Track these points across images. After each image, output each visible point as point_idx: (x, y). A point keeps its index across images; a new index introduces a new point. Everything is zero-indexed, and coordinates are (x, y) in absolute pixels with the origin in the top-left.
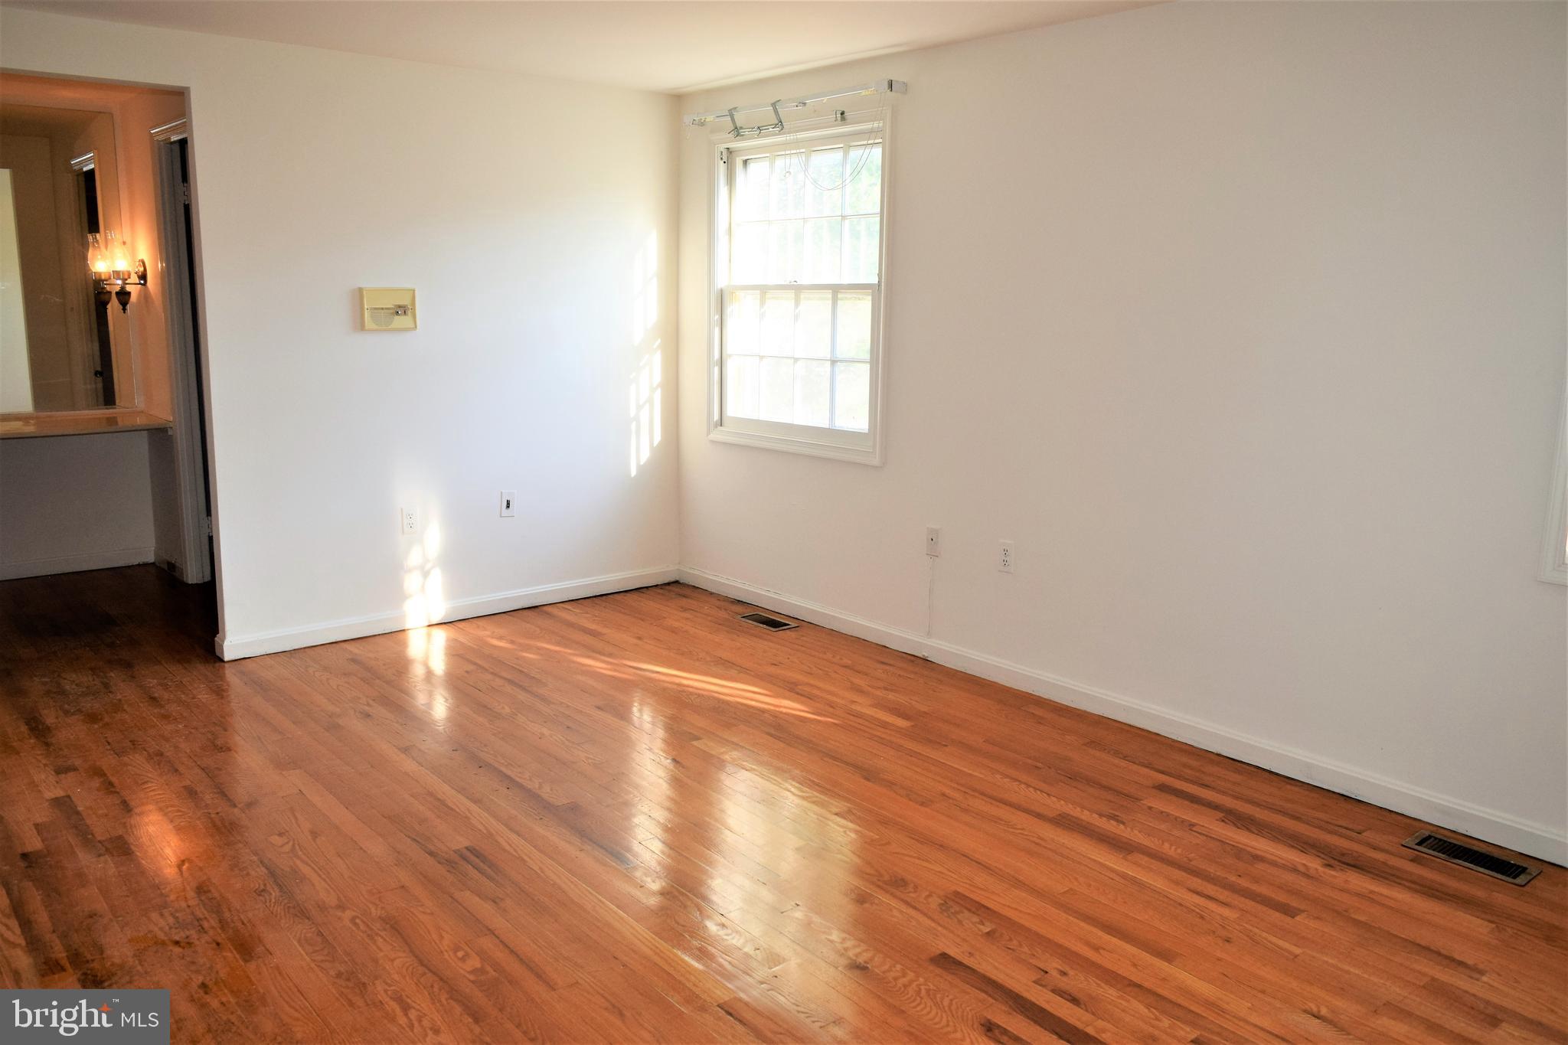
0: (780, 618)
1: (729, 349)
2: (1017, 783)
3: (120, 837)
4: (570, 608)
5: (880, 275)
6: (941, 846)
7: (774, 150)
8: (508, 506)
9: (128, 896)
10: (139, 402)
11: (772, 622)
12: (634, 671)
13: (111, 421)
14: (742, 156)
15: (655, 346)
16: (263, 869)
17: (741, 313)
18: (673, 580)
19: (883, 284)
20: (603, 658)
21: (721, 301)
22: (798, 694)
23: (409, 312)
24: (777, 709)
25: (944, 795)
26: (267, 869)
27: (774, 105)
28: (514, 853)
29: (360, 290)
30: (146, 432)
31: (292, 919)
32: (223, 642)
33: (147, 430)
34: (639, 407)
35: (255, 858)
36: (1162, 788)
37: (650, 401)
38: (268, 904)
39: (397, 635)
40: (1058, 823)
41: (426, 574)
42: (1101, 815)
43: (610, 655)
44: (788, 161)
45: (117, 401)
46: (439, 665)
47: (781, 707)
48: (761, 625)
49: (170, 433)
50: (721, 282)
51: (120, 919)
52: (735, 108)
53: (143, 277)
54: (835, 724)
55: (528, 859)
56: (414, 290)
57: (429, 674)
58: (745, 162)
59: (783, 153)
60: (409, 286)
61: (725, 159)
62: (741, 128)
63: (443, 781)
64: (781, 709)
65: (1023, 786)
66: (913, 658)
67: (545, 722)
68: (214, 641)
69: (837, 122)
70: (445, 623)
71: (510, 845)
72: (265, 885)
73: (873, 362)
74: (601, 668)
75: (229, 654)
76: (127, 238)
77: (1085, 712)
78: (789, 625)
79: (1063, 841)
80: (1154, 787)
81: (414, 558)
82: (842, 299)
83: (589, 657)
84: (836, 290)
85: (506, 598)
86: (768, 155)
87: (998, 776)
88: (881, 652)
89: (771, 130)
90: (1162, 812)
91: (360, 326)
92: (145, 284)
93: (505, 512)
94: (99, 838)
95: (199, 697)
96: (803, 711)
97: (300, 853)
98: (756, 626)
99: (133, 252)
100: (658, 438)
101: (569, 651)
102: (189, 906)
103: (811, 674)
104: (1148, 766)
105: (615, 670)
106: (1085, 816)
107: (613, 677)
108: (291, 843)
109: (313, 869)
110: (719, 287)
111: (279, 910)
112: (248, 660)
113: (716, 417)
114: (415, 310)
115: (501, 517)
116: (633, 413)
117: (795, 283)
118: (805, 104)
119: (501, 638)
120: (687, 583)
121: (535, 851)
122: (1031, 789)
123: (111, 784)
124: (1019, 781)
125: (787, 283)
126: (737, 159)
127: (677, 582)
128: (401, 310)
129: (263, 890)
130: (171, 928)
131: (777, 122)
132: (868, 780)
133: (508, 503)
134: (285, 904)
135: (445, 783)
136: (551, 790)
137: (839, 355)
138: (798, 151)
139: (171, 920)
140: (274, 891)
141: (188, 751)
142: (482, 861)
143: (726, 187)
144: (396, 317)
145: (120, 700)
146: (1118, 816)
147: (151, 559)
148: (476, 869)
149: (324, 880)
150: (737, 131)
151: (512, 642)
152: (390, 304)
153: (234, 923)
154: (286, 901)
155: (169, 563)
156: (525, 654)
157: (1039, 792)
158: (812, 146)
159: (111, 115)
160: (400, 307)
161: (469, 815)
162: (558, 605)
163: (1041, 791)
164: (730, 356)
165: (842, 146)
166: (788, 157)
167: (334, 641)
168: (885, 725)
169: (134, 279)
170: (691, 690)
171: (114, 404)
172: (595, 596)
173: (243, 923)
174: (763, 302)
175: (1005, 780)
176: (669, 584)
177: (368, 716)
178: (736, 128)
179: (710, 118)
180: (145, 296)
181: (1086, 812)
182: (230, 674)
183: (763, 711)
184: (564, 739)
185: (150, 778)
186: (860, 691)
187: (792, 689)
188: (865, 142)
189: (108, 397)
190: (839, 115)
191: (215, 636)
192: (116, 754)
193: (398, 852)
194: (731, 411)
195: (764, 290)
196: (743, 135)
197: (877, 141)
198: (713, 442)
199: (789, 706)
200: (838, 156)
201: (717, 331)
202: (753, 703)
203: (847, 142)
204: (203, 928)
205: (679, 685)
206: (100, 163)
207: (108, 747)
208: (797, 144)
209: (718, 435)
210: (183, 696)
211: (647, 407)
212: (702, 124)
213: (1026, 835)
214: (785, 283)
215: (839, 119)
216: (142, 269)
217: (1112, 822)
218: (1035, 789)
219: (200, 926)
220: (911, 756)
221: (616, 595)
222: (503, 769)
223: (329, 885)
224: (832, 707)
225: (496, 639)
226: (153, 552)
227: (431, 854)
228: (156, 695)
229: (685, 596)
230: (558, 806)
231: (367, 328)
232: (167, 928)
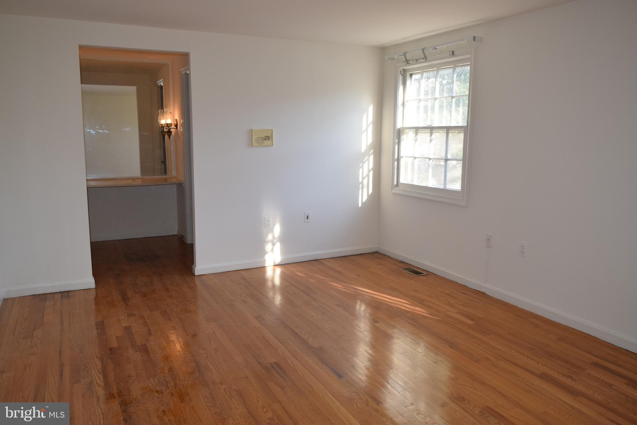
0: (420, 270)
1: (402, 154)
2: (523, 356)
3: (145, 345)
4: (331, 261)
5: (468, 122)
6: (483, 383)
7: (423, 70)
8: (307, 218)
9: (143, 370)
10: (174, 173)
11: (416, 272)
12: (354, 290)
13: (166, 180)
14: (410, 72)
15: (371, 153)
16: (194, 364)
17: (407, 139)
18: (375, 251)
19: (469, 126)
20: (341, 283)
21: (399, 134)
22: (424, 305)
23: (270, 139)
24: (414, 311)
25: (486, 358)
26: (196, 364)
27: (423, 50)
28: (294, 367)
29: (252, 130)
30: (176, 185)
31: (202, 386)
32: (195, 268)
33: (176, 184)
34: (363, 178)
35: (192, 358)
36: (596, 365)
37: (368, 176)
38: (194, 379)
39: (262, 269)
40: (542, 377)
41: (274, 244)
42: (564, 375)
43: (345, 282)
44: (428, 74)
45: (168, 173)
46: (277, 281)
47: (416, 310)
48: (411, 273)
49: (183, 185)
50: (399, 125)
51: (139, 379)
52: (407, 52)
53: (176, 126)
54: (439, 320)
55: (298, 370)
56: (272, 130)
57: (274, 285)
58: (411, 75)
59: (426, 70)
60: (271, 128)
61: (402, 74)
62: (409, 60)
63: (270, 332)
64: (416, 312)
65: (525, 357)
66: (478, 292)
67: (314, 310)
68: (192, 267)
69: (450, 56)
70: (281, 265)
71: (292, 363)
72: (194, 370)
73: (464, 160)
74: (340, 288)
75: (197, 273)
76: (172, 111)
77: (559, 323)
78: (423, 273)
79: (543, 387)
80: (592, 364)
81: (270, 237)
82: (451, 132)
83: (336, 283)
84: (448, 129)
85: (306, 256)
86: (420, 71)
87: (513, 351)
88: (464, 289)
89: (421, 60)
90: (595, 377)
91: (251, 145)
92: (177, 128)
93: (306, 220)
94: (138, 344)
95: (184, 289)
96: (425, 313)
97: (210, 358)
98: (409, 273)
99: (174, 116)
100: (371, 191)
101: (328, 279)
102: (164, 376)
103: (431, 296)
104: (590, 353)
105: (346, 289)
106: (555, 375)
107: (344, 292)
108: (207, 354)
109: (213, 365)
110: (398, 128)
111: (197, 382)
112: (204, 275)
113: (395, 183)
114: (272, 138)
115: (304, 222)
116: (360, 180)
117: (431, 126)
118: (436, 49)
119: (301, 272)
120: (381, 252)
121: (302, 366)
122: (529, 359)
123: (146, 323)
124: (524, 355)
125: (427, 126)
126: (407, 73)
127: (377, 252)
128: (268, 138)
129: (193, 373)
130: (156, 385)
131: (424, 57)
132: (451, 348)
133: (308, 217)
134: (200, 380)
135: (270, 333)
136: (313, 340)
137: (449, 157)
138: (433, 69)
139: (157, 381)
140: (197, 374)
141: (176, 311)
142: (280, 369)
143: (402, 86)
144: (265, 141)
145: (155, 289)
146: (572, 377)
147: (176, 233)
148: (277, 372)
149: (217, 371)
150: (407, 62)
151: (306, 274)
152: (263, 135)
153: (180, 385)
154: (201, 378)
155: (181, 235)
156: (310, 280)
157: (533, 361)
158: (439, 67)
159: (168, 64)
160: (267, 137)
161: (277, 348)
162: (327, 259)
163: (534, 361)
164: (402, 157)
165: (452, 66)
166: (428, 72)
167: (237, 270)
168: (462, 322)
169: (173, 126)
170: (378, 300)
171: (166, 174)
172: (343, 257)
173: (183, 386)
174: (416, 135)
175: (517, 353)
176: (373, 253)
177: (245, 302)
178: (407, 60)
179: (396, 57)
180: (177, 132)
181: (556, 373)
182: (197, 281)
183: (407, 312)
184: (321, 318)
185: (160, 321)
186: (452, 306)
187: (421, 303)
188: (462, 64)
189: (165, 171)
190: (451, 53)
191: (192, 265)
192: (150, 310)
193: (247, 362)
194: (402, 181)
195: (417, 130)
196: (409, 63)
197: (467, 64)
198: (393, 193)
199: (419, 310)
200: (451, 71)
201: (397, 146)
202: (403, 308)
203: (455, 65)
204: (168, 386)
205: (372, 297)
206: (164, 83)
207: (148, 307)
208: (432, 66)
209: (395, 191)
210: (178, 288)
211: (366, 178)
212: (393, 59)
213: (525, 382)
214: (426, 126)
215: (451, 54)
216: (176, 123)
217: (569, 379)
218: (531, 359)
219: (167, 385)
220: (473, 338)
221: (351, 256)
222: (294, 329)
223: (218, 373)
224: (438, 312)
225: (300, 273)
226: (177, 231)
227: (260, 363)
228: (168, 288)
229: (380, 258)
230: (314, 348)
231: (253, 145)
232: (155, 385)
